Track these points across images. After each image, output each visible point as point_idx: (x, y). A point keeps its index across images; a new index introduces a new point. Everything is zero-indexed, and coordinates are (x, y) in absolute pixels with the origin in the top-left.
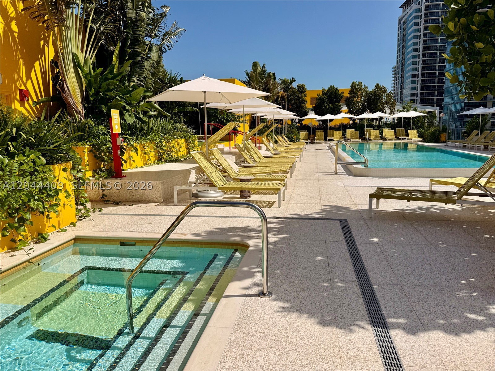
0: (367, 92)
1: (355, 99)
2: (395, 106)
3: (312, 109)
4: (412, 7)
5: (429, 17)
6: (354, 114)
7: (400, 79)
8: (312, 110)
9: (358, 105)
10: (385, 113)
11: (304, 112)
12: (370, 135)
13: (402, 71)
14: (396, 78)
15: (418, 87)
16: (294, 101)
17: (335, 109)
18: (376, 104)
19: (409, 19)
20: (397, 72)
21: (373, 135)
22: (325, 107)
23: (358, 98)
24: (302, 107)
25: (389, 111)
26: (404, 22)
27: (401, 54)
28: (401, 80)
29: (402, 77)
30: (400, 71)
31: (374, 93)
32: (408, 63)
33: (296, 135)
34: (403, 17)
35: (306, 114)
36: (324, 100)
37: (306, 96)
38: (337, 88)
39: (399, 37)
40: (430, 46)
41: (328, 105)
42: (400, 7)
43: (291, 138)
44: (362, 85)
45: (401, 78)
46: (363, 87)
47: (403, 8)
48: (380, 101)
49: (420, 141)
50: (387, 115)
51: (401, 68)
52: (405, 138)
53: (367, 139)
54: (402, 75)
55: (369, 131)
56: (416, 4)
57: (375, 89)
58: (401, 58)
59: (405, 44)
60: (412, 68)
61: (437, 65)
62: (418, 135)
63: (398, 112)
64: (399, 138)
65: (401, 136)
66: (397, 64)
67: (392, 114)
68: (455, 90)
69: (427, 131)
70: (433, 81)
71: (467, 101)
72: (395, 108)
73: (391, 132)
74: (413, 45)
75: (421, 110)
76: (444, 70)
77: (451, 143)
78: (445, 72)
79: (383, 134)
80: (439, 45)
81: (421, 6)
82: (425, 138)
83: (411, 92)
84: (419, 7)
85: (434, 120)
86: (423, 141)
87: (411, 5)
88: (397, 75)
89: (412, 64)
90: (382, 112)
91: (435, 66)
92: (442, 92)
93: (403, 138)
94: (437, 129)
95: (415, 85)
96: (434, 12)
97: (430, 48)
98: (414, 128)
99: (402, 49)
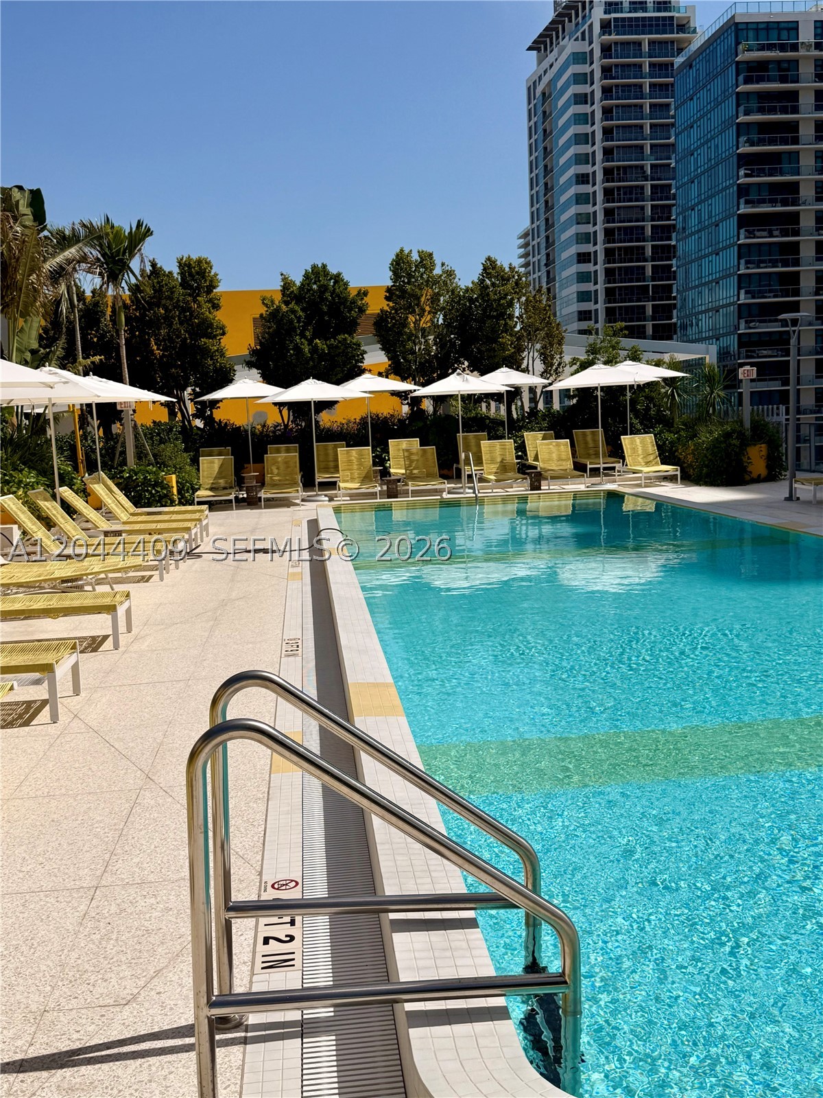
0: (453, 291)
1: (411, 318)
2: (560, 343)
3: (248, 359)
4: (564, 48)
5: (614, 78)
6: (414, 379)
7: (544, 269)
8: (250, 365)
9: (426, 341)
10: (526, 371)
11: (216, 370)
12: (479, 461)
13: (549, 243)
14: (531, 267)
15: (596, 291)
16: (170, 325)
17: (340, 359)
18: (493, 338)
19: (559, 84)
20: (533, 246)
21: (493, 461)
22: (298, 349)
23: (421, 316)
24: (206, 352)
25: (539, 366)
26: (544, 94)
27: (542, 193)
28: (548, 272)
29: (549, 261)
30: (543, 245)
31: (481, 296)
32: (564, 218)
33: (178, 470)
34: (540, 78)
35: (225, 379)
36: (291, 322)
37: (216, 307)
38: (339, 275)
39: (533, 140)
40: (625, 168)
41: (310, 342)
42: (530, 49)
43: (154, 487)
44: (433, 265)
45: (546, 265)
46: (438, 271)
47: (539, 50)
48: (506, 324)
49: (671, 479)
50: (537, 381)
51: (543, 235)
52: (613, 468)
53: (470, 476)
54: (548, 255)
55: (473, 442)
56: (577, 39)
57: (482, 281)
58: (541, 205)
59: (551, 159)
60: (577, 234)
61: (648, 226)
62: (660, 455)
63: (575, 367)
64: (589, 466)
65: (597, 461)
66: (532, 223)
67: (551, 375)
68: (706, 299)
69: (691, 439)
70: (638, 274)
71: (746, 329)
72: (561, 354)
73: (558, 445)
74: (576, 164)
75: (657, 357)
76: (670, 239)
77: (812, 488)
78: (673, 243)
79: (526, 455)
80: (648, 164)
81: (590, 45)
82: (690, 466)
83: (578, 307)
84: (583, 47)
85: (712, 392)
86: (681, 479)
87: (561, 43)
88: (533, 257)
89: (575, 222)
90: (517, 370)
91: (643, 228)
92: (671, 304)
93: (605, 469)
94: (734, 431)
95: (590, 287)
96: (629, 65)
97: (625, 173)
98: (639, 426)
99: (545, 177)
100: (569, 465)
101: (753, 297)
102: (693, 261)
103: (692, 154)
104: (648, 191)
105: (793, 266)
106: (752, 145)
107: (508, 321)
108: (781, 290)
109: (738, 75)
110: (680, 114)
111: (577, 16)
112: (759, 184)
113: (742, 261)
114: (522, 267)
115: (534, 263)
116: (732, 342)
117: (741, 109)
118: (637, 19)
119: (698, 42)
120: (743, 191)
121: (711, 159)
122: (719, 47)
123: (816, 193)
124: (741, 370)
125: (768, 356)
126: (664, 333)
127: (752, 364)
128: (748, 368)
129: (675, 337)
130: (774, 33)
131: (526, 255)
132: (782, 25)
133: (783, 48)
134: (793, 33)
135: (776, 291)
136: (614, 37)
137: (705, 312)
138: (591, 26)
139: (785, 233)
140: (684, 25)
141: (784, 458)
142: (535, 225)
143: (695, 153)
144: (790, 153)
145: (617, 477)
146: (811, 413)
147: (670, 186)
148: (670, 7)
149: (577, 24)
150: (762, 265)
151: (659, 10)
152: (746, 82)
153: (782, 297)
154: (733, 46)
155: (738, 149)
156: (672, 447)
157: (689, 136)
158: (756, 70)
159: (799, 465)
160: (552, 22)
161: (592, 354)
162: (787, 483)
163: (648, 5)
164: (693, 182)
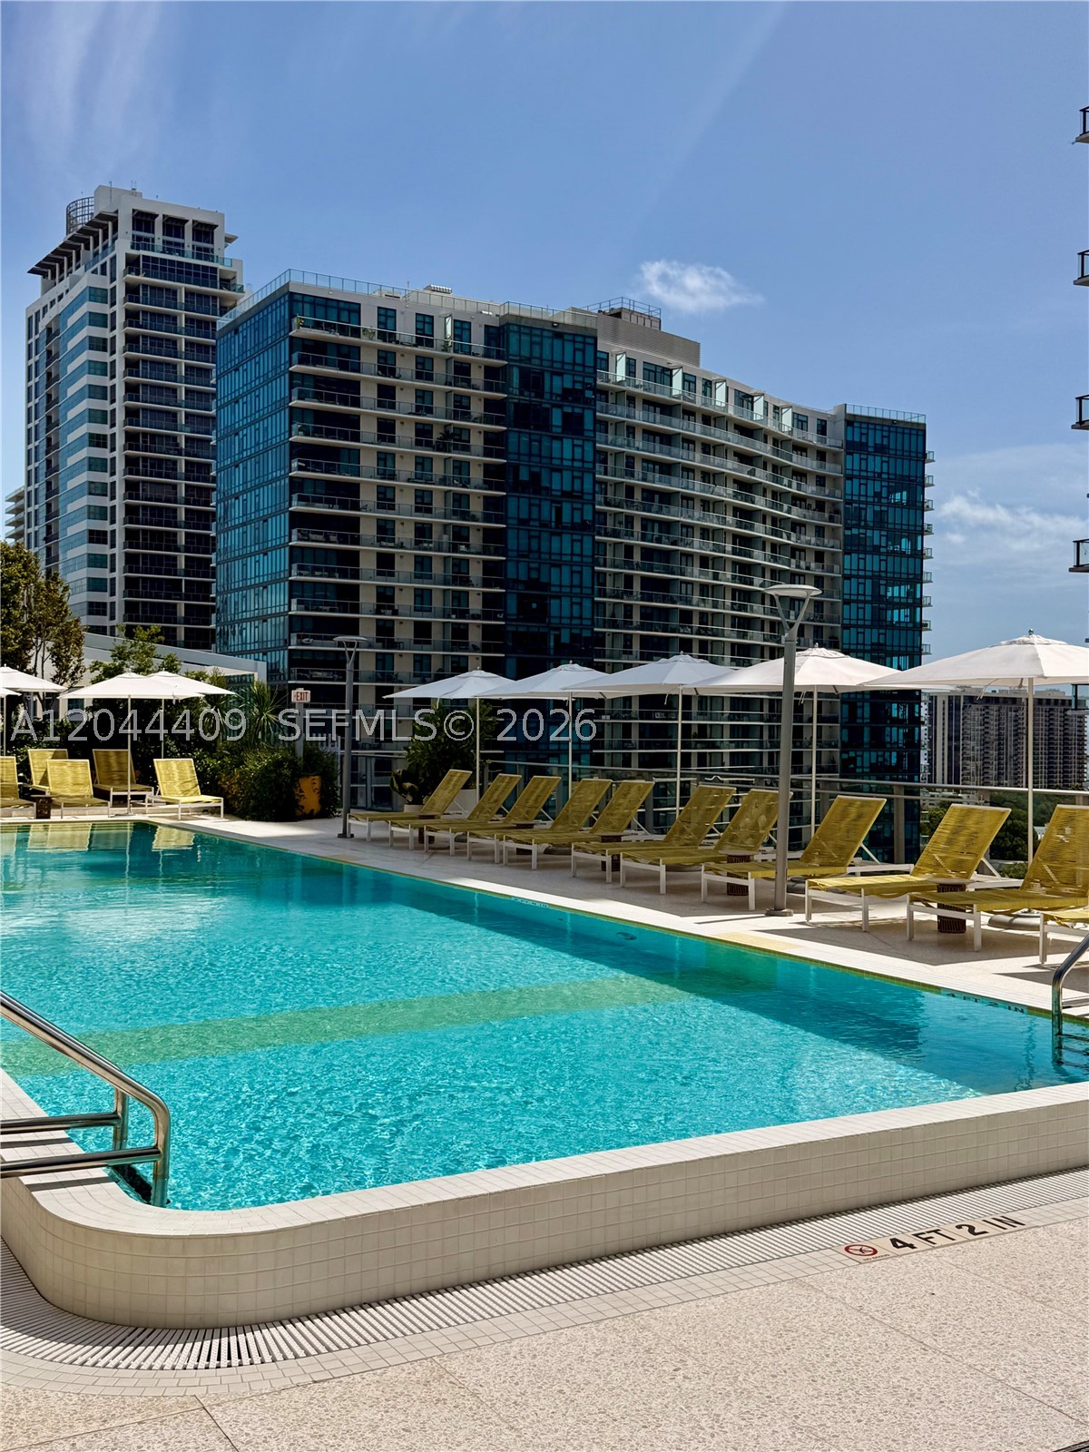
2: (78, 643)
4: (77, 279)
5: (141, 327)
7: (43, 545)
10: (33, 672)
13: (51, 513)
15: (113, 580)
19: (71, 321)
20: (29, 514)
25: (51, 669)
26: (49, 329)
27: (43, 449)
28: (49, 549)
29: (51, 536)
30: (43, 514)
32: (72, 484)
34: (45, 309)
39: (32, 383)
40: (153, 436)
42: (32, 271)
45: (47, 540)
47: (45, 275)
49: (214, 811)
50: (47, 685)
51: (43, 501)
52: (143, 798)
54: (49, 527)
56: (95, 272)
58: (44, 465)
59: (57, 410)
60: (89, 506)
61: (182, 509)
62: (200, 784)
63: (97, 673)
64: (112, 794)
65: (122, 787)
66: (29, 484)
67: (66, 680)
68: (252, 604)
69: (237, 766)
70: (167, 565)
71: (298, 644)
72: (79, 656)
73: (74, 766)
74: (90, 422)
75: (197, 669)
76: (208, 528)
77: (366, 824)
78: (213, 534)
79: (30, 777)
80: (182, 437)
81: (112, 282)
82: (235, 797)
83: (88, 596)
84: (103, 282)
85: (262, 715)
86: (225, 813)
87: (75, 273)
88: (29, 527)
89: (86, 492)
90: (21, 670)
91: (175, 510)
92: (208, 606)
93: (133, 797)
94: (285, 759)
95: (105, 573)
96: (161, 315)
97: (153, 441)
98: (174, 749)
99: (47, 431)
100: (89, 790)
101: (307, 609)
102: (235, 559)
103: (237, 434)
104: (182, 468)
105: (352, 578)
106: (307, 434)
107: (12, 610)
108: (339, 604)
109: (291, 352)
110: (226, 385)
111: (96, 244)
112: (315, 481)
113: (295, 566)
114: (11, 537)
115: (29, 535)
116: (282, 658)
117: (295, 391)
118: (172, 262)
119: (246, 303)
120: (296, 485)
121: (259, 444)
122: (270, 316)
123: (378, 499)
124: (293, 692)
125: (323, 678)
126: (200, 640)
127: (307, 687)
128: (301, 690)
129: (213, 646)
130: (333, 313)
131: (17, 523)
132: (342, 305)
133: (343, 330)
134: (354, 316)
135: (333, 604)
136: (141, 278)
137: (250, 620)
138: (114, 259)
139: (343, 540)
140: (228, 281)
141: (338, 792)
142: (32, 488)
143: (241, 433)
144: (350, 450)
145: (147, 809)
146: (370, 749)
147: (209, 465)
148: (213, 257)
149: (96, 254)
150: (317, 573)
151: (199, 257)
152: (300, 362)
153: (340, 612)
154: (287, 317)
155: (290, 436)
156: (214, 775)
157: (233, 411)
158: (311, 351)
159: (356, 803)
160: (63, 245)
161: (120, 659)
162: (341, 820)
163: (186, 248)
164: (237, 466)
